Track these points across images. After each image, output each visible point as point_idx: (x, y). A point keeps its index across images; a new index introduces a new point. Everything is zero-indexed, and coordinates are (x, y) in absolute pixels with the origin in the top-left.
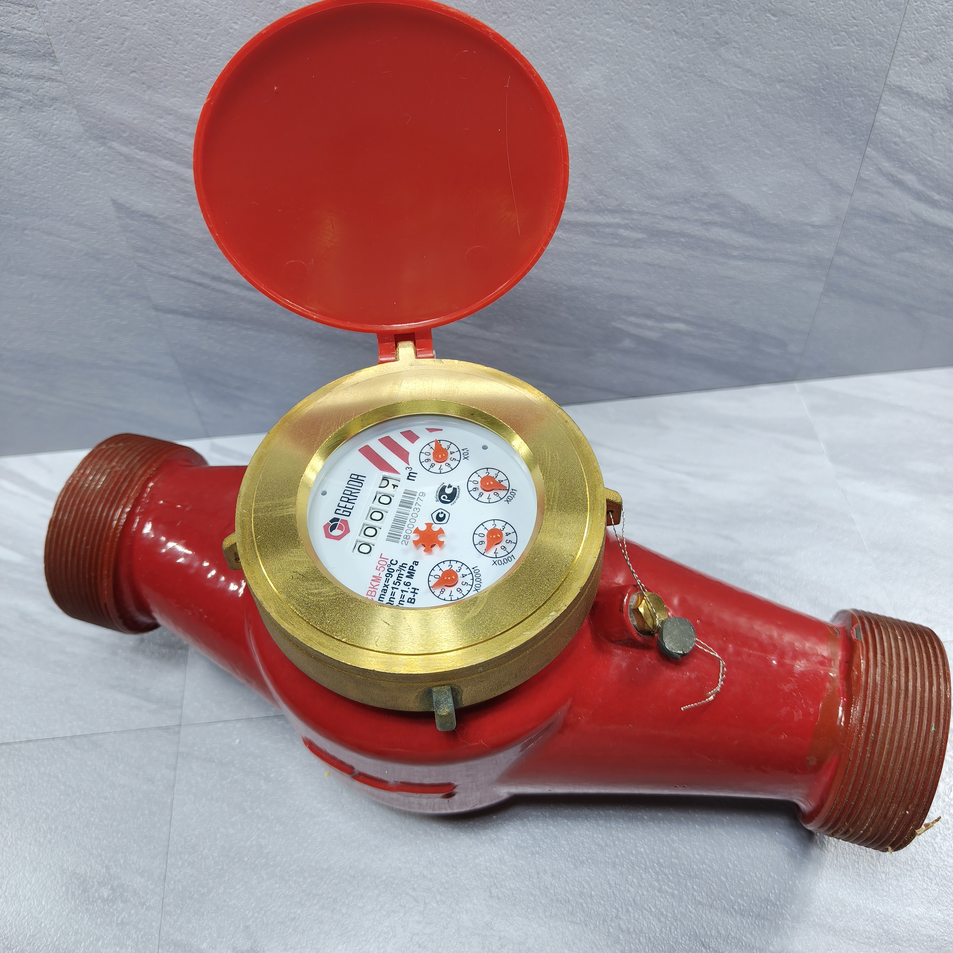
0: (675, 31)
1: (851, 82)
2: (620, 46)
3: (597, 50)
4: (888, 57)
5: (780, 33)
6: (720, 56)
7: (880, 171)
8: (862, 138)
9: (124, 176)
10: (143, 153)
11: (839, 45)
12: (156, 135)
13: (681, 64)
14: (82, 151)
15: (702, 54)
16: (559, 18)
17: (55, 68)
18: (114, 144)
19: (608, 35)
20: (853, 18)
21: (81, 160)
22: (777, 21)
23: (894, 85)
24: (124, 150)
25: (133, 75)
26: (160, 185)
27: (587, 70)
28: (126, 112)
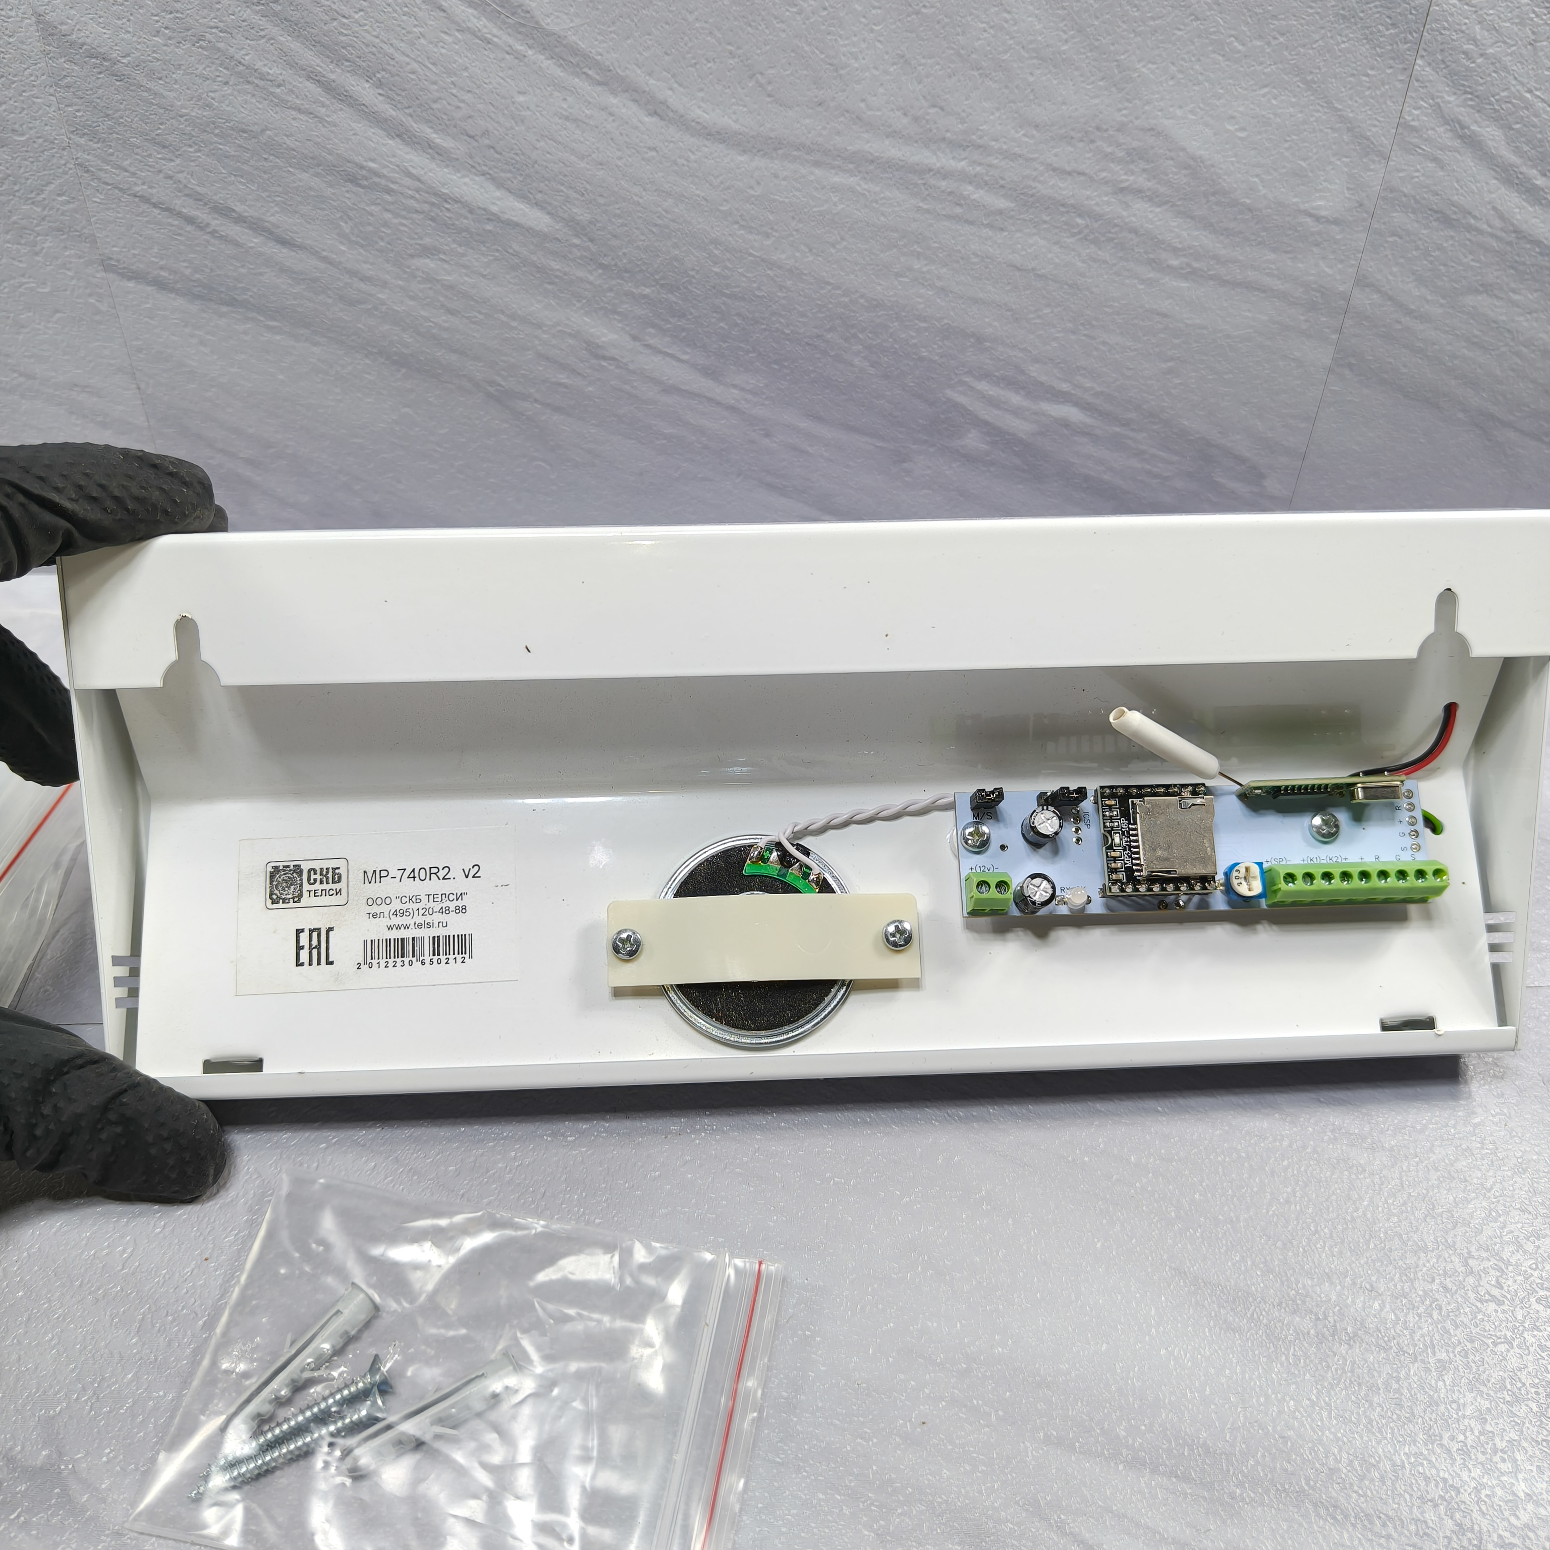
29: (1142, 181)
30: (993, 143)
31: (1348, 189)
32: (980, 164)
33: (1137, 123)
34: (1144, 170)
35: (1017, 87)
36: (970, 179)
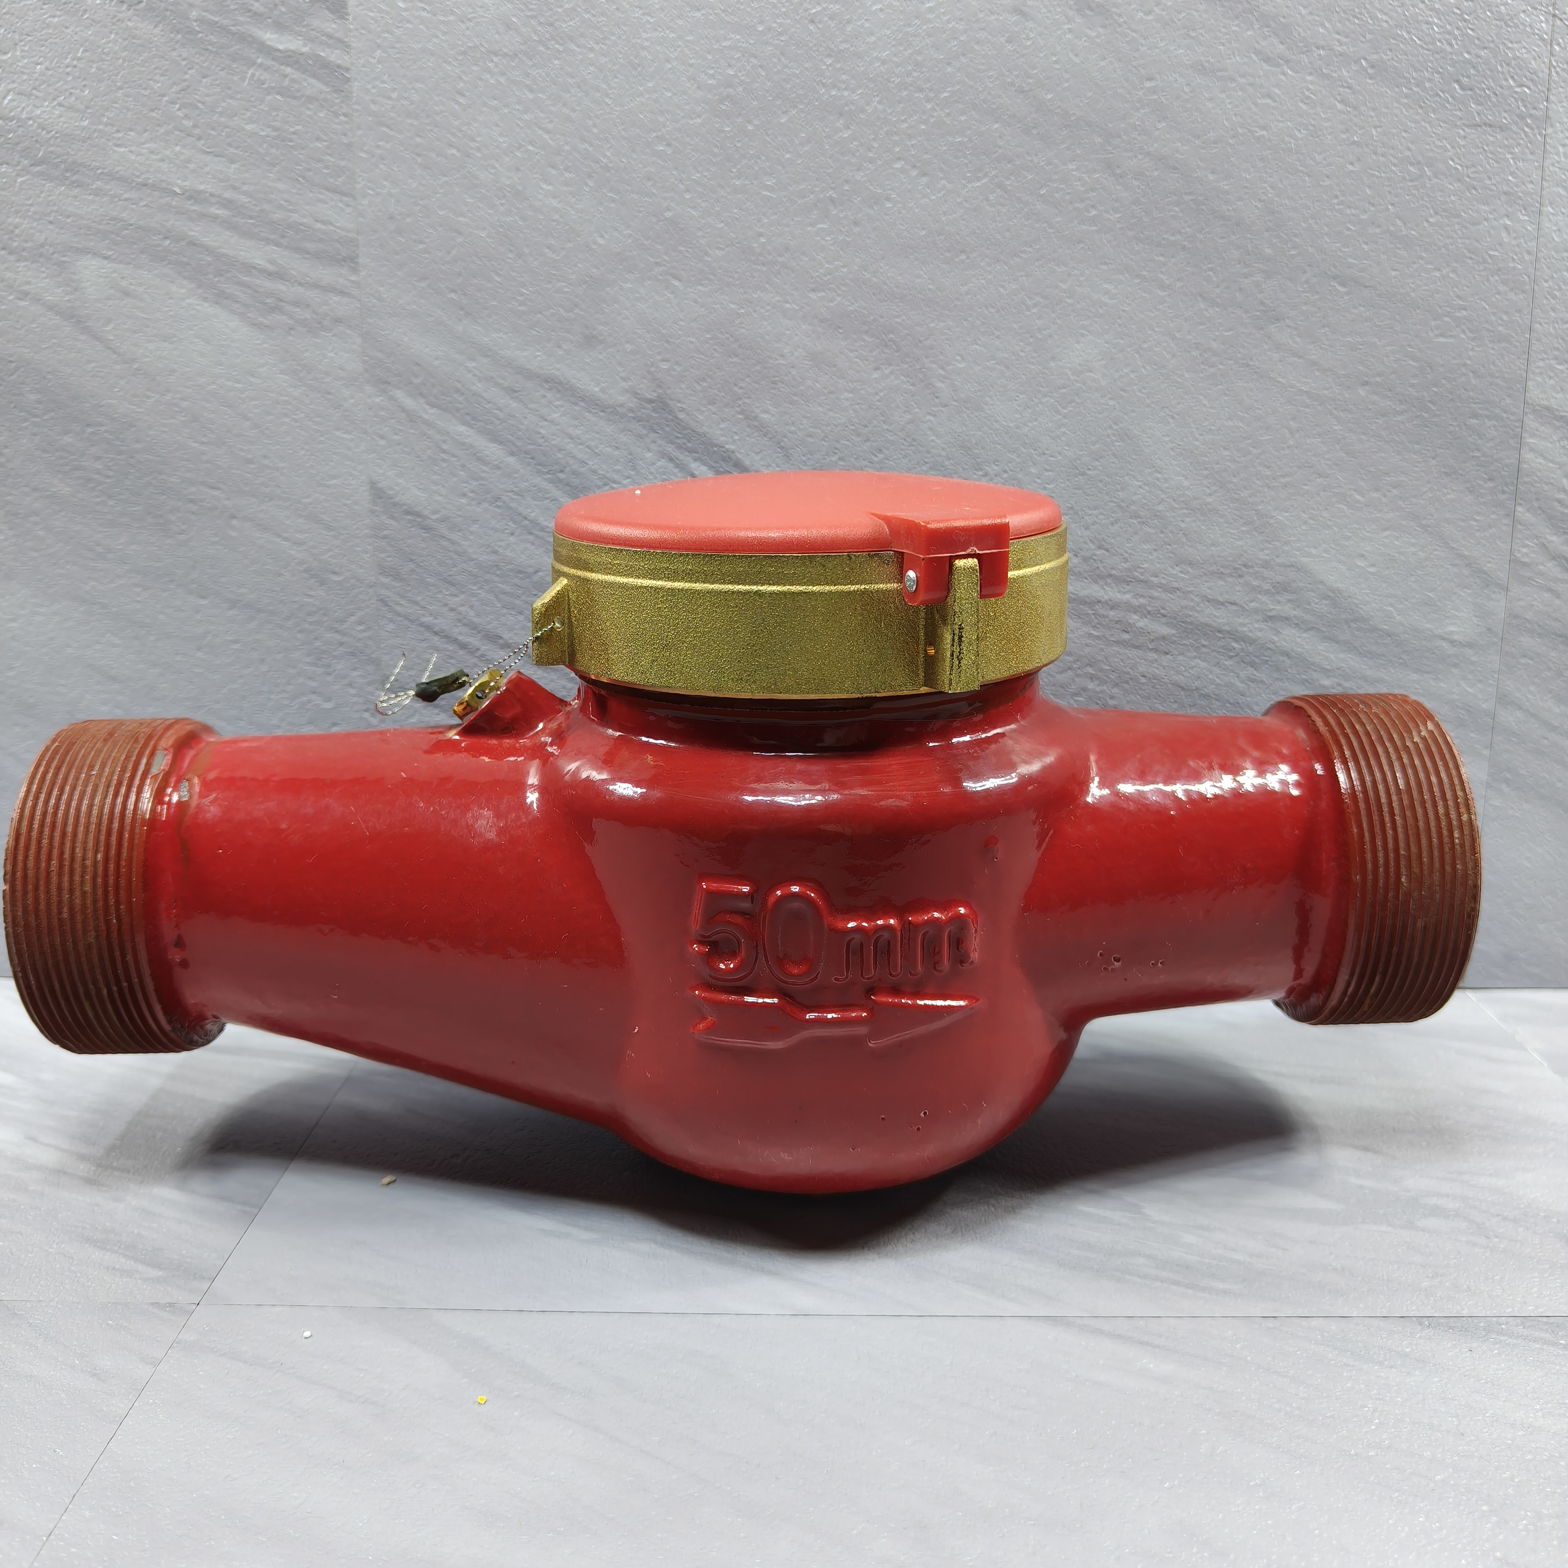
0: (1201, 295)
1: (1472, 394)
2: (1124, 311)
3: (1090, 314)
4: (1522, 361)
5: (1355, 311)
6: (1269, 338)
8: (1506, 489)
9: (399, 444)
10: (434, 411)
11: (1443, 335)
12: (459, 386)
13: (1214, 345)
14: (352, 401)
15: (1243, 333)
16: (1037, 264)
17: (353, 278)
18: (399, 394)
19: (1107, 294)
20: (1458, 296)
21: (347, 413)
22: (1347, 293)
23: (1538, 405)
24: (409, 403)
25: (453, 295)
26: (445, 465)
27: (1078, 342)
28: (427, 347)
29: (1287, 610)
30: (1153, 579)
31: (1476, 616)
32: (1142, 596)
33: (1277, 560)
34: (1290, 601)
35: (1172, 532)
36: (1135, 610)
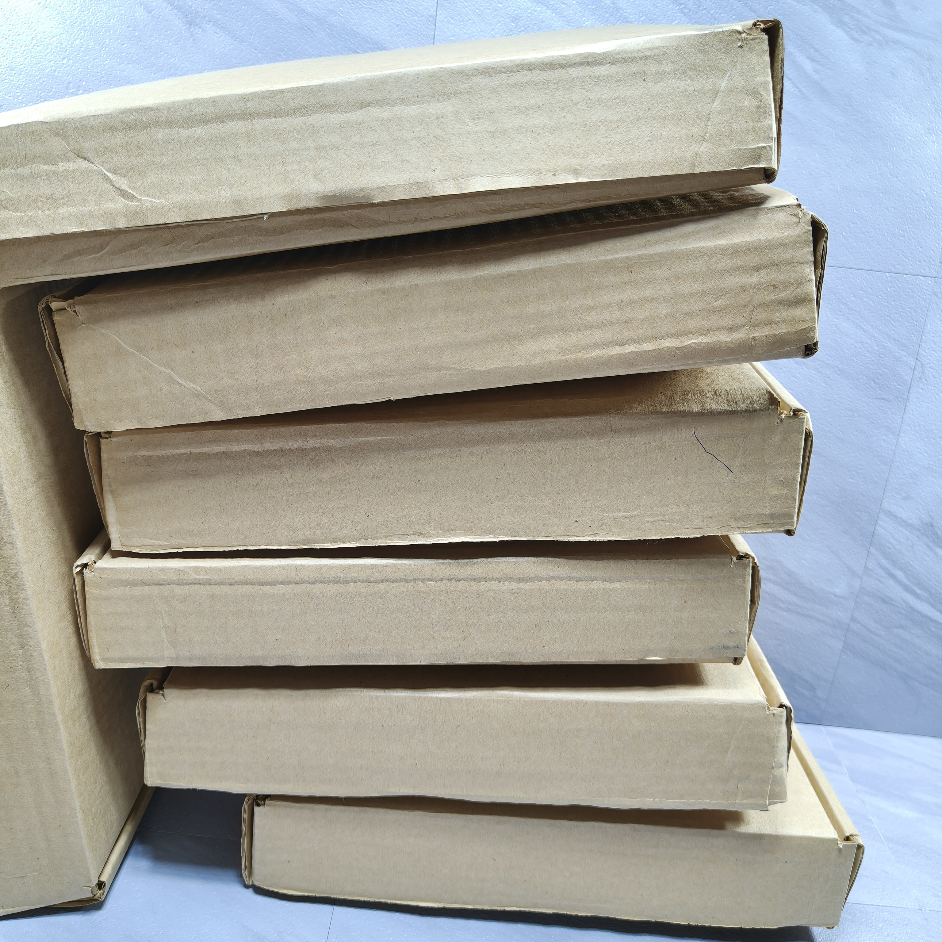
7: (879, 564)
